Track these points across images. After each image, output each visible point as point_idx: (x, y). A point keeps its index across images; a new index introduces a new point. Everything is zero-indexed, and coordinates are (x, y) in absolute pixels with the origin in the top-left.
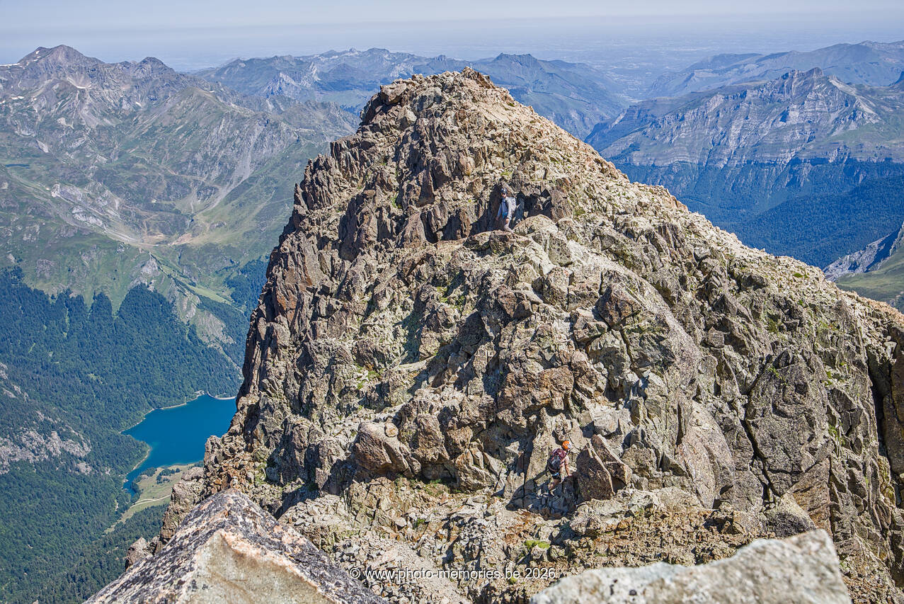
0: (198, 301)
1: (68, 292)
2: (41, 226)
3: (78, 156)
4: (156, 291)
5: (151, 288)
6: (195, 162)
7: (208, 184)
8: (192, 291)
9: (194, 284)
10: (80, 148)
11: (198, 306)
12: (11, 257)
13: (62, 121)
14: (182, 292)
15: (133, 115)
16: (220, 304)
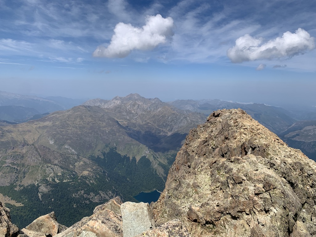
0: (158, 163)
1: (127, 155)
2: (123, 137)
3: (135, 120)
4: (148, 158)
5: (147, 157)
6: (163, 125)
7: (166, 131)
8: (157, 160)
9: (158, 158)
10: (136, 118)
11: (158, 164)
12: (115, 144)
13: (133, 111)
14: (154, 159)
15: (150, 111)
16: (164, 164)
